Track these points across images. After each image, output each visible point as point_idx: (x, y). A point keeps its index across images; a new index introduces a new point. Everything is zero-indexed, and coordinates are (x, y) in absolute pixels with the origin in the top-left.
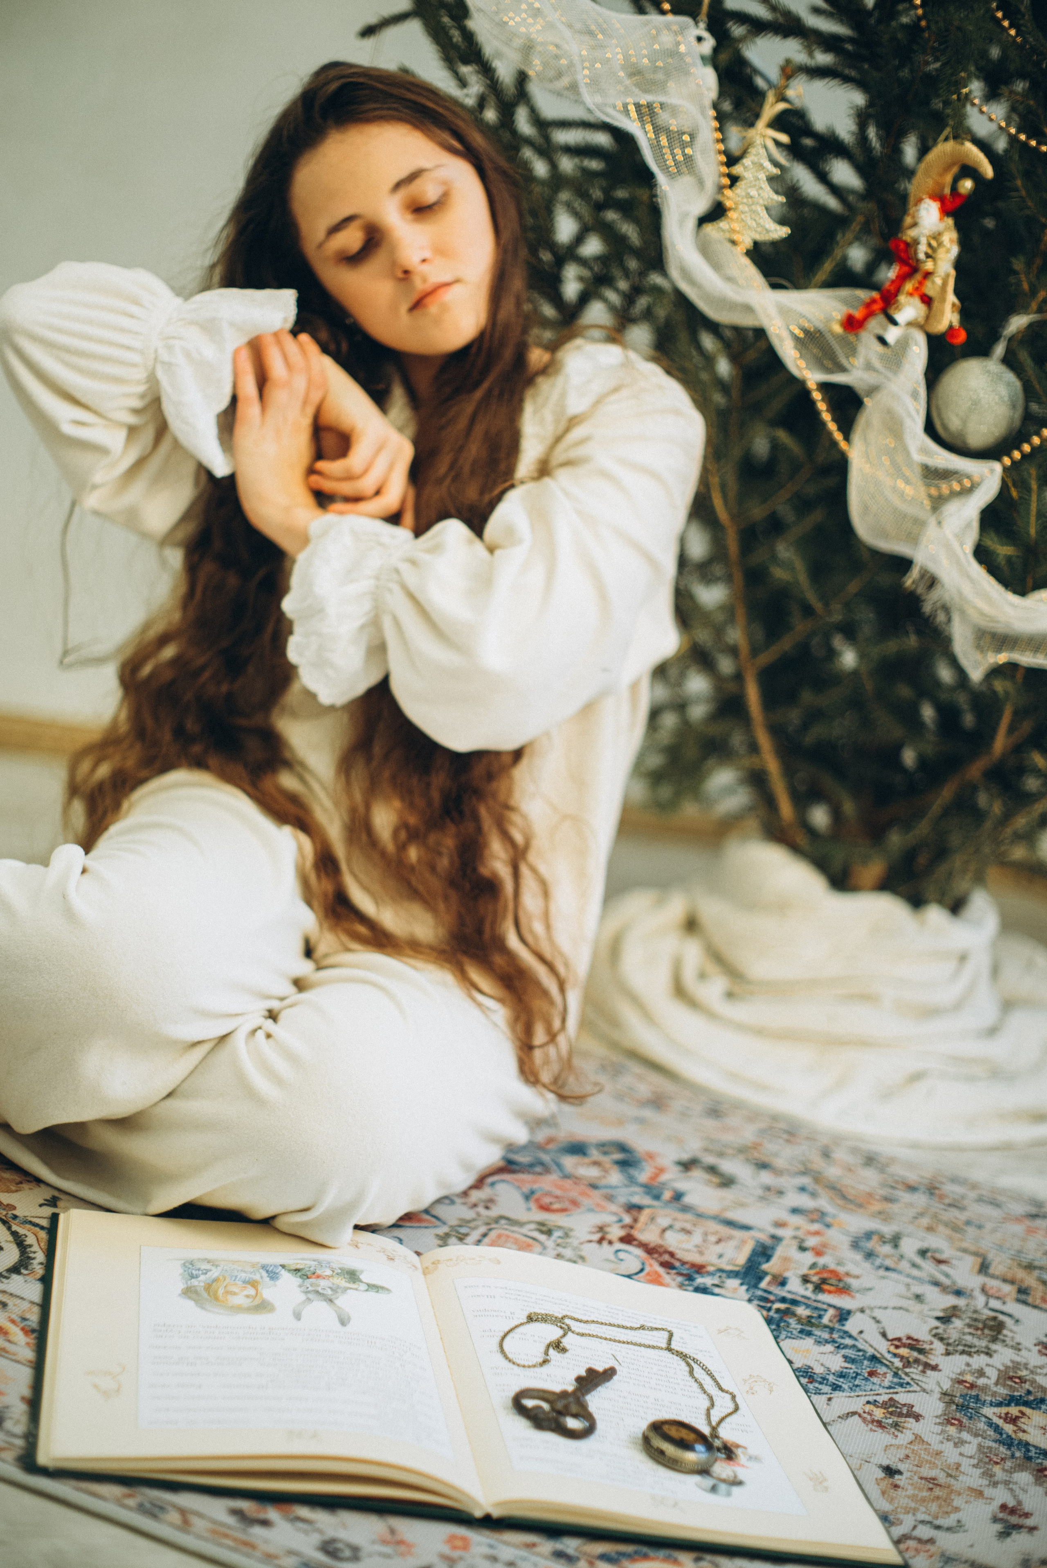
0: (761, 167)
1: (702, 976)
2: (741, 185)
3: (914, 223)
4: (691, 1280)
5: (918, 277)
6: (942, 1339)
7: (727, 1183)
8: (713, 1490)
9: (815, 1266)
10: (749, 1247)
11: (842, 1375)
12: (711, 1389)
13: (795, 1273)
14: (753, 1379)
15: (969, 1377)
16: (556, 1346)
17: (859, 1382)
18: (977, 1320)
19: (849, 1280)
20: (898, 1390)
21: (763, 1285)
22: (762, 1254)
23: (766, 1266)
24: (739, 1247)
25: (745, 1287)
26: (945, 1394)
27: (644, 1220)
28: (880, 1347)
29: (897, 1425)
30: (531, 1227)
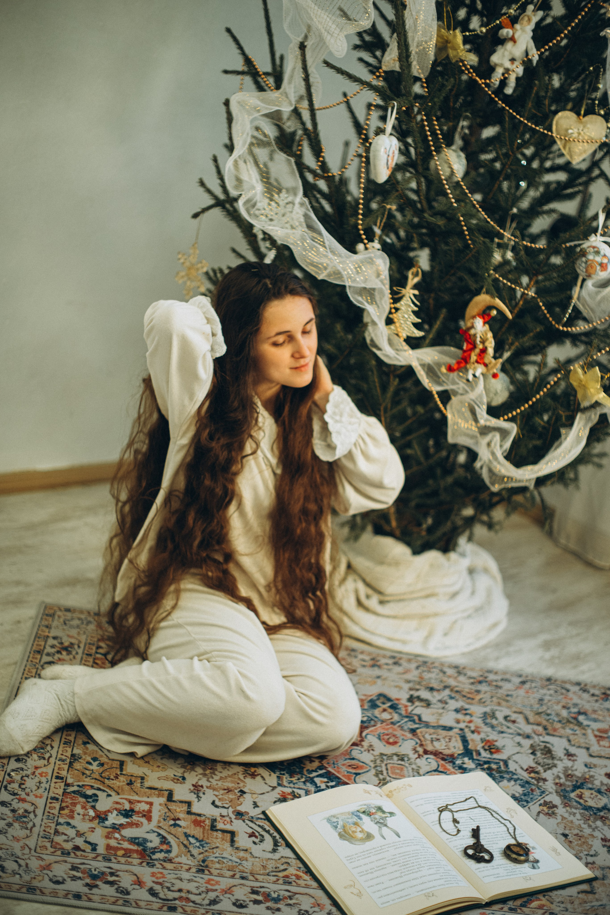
0: (410, 306)
1: (368, 597)
2: (399, 312)
3: (472, 327)
4: (454, 763)
5: (477, 351)
6: (539, 764)
7: (428, 704)
8: (534, 868)
9: (482, 740)
10: (459, 739)
11: (525, 795)
12: (502, 820)
13: (479, 747)
14: (509, 810)
15: (557, 781)
16: (455, 821)
17: (531, 796)
18: (542, 750)
19: (496, 743)
20: (544, 795)
21: (475, 757)
22: (465, 741)
23: (470, 747)
24: (457, 740)
25: (471, 761)
26: (556, 792)
27: (422, 739)
28: (525, 776)
29: (553, 813)
30: (395, 758)
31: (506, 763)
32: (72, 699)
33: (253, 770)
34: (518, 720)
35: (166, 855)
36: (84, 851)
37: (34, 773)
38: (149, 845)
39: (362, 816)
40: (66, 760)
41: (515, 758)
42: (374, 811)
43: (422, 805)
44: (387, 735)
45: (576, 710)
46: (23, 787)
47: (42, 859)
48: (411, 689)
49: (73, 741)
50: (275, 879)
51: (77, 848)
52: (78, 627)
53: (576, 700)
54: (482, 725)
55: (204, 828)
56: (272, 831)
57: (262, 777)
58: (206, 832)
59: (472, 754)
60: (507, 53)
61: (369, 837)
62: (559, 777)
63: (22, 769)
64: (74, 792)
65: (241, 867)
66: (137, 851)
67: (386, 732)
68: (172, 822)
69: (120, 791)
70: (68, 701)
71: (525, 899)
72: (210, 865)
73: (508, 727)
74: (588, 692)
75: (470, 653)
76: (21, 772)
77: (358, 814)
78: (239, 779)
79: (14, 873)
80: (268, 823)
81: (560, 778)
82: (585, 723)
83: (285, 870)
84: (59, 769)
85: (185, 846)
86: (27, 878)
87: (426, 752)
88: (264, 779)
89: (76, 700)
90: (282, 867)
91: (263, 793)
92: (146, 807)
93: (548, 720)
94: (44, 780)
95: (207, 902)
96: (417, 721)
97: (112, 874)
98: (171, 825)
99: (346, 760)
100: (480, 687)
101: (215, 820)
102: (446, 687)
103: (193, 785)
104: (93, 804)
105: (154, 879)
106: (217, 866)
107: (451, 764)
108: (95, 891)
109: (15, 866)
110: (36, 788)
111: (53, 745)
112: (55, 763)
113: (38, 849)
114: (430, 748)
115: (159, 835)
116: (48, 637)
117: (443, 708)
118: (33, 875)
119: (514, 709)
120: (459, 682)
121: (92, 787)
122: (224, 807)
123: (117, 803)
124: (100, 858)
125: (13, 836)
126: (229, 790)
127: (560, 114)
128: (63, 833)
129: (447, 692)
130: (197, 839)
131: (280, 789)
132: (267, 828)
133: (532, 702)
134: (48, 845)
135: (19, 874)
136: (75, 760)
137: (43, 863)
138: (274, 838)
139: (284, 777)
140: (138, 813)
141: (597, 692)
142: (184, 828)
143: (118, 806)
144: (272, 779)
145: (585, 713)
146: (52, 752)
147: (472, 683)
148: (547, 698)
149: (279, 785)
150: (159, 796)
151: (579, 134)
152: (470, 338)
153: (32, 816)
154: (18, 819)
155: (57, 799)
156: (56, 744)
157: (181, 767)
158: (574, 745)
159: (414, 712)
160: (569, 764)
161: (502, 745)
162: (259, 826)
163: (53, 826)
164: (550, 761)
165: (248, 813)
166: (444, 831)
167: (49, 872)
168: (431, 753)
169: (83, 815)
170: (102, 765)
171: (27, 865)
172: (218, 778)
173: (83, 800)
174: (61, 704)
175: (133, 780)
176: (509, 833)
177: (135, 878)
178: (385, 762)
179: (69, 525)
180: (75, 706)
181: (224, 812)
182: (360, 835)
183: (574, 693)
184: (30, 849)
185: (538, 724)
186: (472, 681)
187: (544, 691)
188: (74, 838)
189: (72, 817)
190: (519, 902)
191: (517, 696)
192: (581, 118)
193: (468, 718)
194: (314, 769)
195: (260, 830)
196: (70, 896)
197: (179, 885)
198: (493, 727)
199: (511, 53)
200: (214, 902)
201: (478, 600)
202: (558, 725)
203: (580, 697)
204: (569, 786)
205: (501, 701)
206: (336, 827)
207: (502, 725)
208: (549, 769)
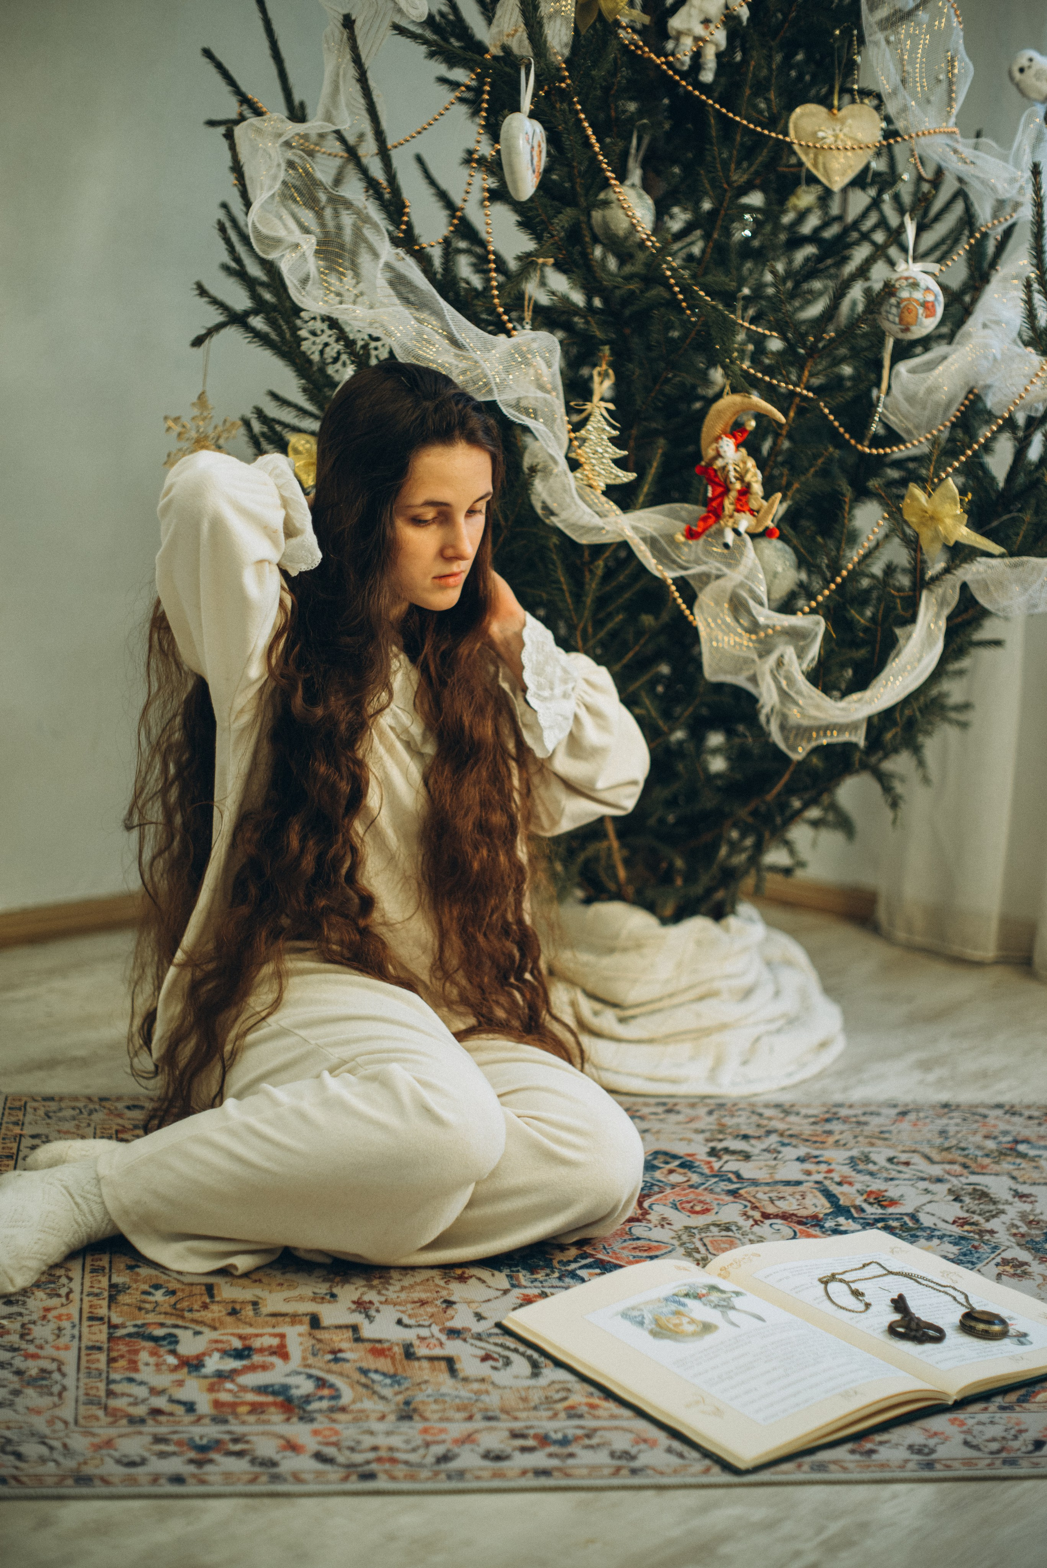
0: (603, 431)
1: (596, 1013)
2: (587, 444)
3: (719, 455)
4: (822, 1227)
5: (733, 494)
6: (974, 1212)
7: (747, 1157)
8: (1022, 1343)
9: (860, 1192)
10: (819, 1194)
11: (965, 1255)
12: (939, 1287)
13: (859, 1201)
14: (944, 1274)
15: (1014, 1231)
16: (857, 1294)
17: (976, 1255)
18: (970, 1194)
19: (886, 1194)
20: (998, 1252)
21: (856, 1215)
22: (829, 1196)
23: (841, 1202)
24: (815, 1197)
25: (850, 1221)
26: (1019, 1245)
27: (753, 1200)
28: (956, 1230)
29: (1025, 1273)
30: (714, 1229)
31: (913, 1217)
32: (95, 1191)
33: (459, 1272)
34: (913, 1161)
35: (333, 1403)
36: (171, 1414)
37: (44, 1317)
38: (295, 1392)
39: (686, 1301)
40: (101, 1293)
41: (928, 1208)
42: (704, 1292)
43: (787, 1278)
44: (689, 1202)
45: (1009, 1138)
46: (28, 1338)
47: (93, 1435)
48: (708, 1140)
49: (107, 1266)
50: (550, 1413)
51: (156, 1412)
52: (74, 1118)
53: (1002, 1126)
54: (853, 1174)
55: (393, 1358)
56: (522, 1348)
57: (479, 1279)
58: (397, 1362)
59: (849, 1211)
60: (694, 12)
61: (707, 1328)
62: (1013, 1225)
63: (21, 1314)
64: (130, 1335)
65: (480, 1405)
66: (275, 1404)
67: (684, 1199)
68: (330, 1357)
69: (217, 1325)
70: (89, 1196)
71: (1023, 1391)
72: (421, 1407)
73: (900, 1172)
74: (1021, 1115)
75: (795, 1086)
76: (19, 1318)
77: (677, 1298)
78: (437, 1286)
79: (43, 1460)
80: (511, 1339)
81: (1017, 1227)
82: (1032, 1153)
83: (565, 1399)
84: (91, 1306)
85: (365, 1386)
86: (70, 1464)
87: (766, 1216)
88: (484, 1282)
89: (105, 1191)
90: (557, 1396)
91: (489, 1300)
92: (275, 1342)
93: (966, 1156)
94: (66, 1324)
95: (430, 1459)
96: (735, 1179)
97: (236, 1441)
98: (330, 1361)
99: (625, 1241)
100: (828, 1127)
101: (411, 1345)
102: (769, 1133)
103: (354, 1302)
104: (172, 1347)
105: (320, 1438)
106: (434, 1407)
107: (817, 1229)
108: (209, 1468)
109: (44, 1450)
110: (54, 1337)
111: (70, 1274)
112: (81, 1300)
113: (81, 1421)
114: (771, 1209)
115: (310, 1376)
116: (21, 1135)
117: (775, 1159)
118: (81, 1459)
119: (900, 1148)
120: (790, 1123)
121: (162, 1325)
122: (420, 1326)
123: (216, 1341)
124: (207, 1421)
125: (28, 1408)
126: (423, 1303)
127: (798, 110)
128: (123, 1395)
129: (774, 1139)
130: (384, 1375)
131: (516, 1292)
132: (512, 1346)
133: (929, 1136)
134: (100, 1413)
135: (55, 1461)
136: (120, 1291)
137: (96, 1440)
138: (529, 1358)
139: (520, 1275)
140: (261, 1350)
141: (1036, 1114)
142: (355, 1361)
143: (220, 1346)
144: (501, 1279)
145: (1026, 1141)
146: (72, 1285)
147: (814, 1123)
148: (952, 1130)
149: (513, 1286)
150: (293, 1323)
151: (836, 137)
152: (716, 476)
153: (56, 1376)
154: (32, 1382)
155: (100, 1349)
156: (76, 1274)
157: (324, 1281)
158: (1025, 1183)
159: (724, 1169)
160: (1027, 1207)
161: (899, 1194)
162: (496, 1344)
163: (102, 1386)
164: (992, 1207)
165: (470, 1330)
166: (841, 1308)
167: (112, 1452)
168: (776, 1216)
169: (157, 1365)
170: (173, 1293)
171: (65, 1446)
172: (398, 1288)
173: (149, 1344)
174: (76, 1204)
175: (238, 1307)
176: (959, 1303)
177: (282, 1442)
178: (698, 1236)
179: (21, 994)
180: (103, 1203)
181: (425, 1332)
182: (691, 1328)
183: (997, 1118)
184: (66, 1423)
185: (952, 1162)
186: (812, 1120)
187: (945, 1121)
188: (147, 1399)
189: (136, 1370)
190: (1012, 1397)
191: (899, 1132)
192: (835, 111)
193: (823, 1167)
194: (571, 1259)
195: (499, 1350)
196: (162, 1481)
197: (368, 1441)
198: (872, 1174)
199: (701, 11)
200: (445, 1458)
201: (788, 1004)
202: (987, 1161)
203: (1009, 1122)
204: (1037, 1236)
205: (874, 1141)
206: (641, 1323)
207: (887, 1170)
208: (993, 1216)
